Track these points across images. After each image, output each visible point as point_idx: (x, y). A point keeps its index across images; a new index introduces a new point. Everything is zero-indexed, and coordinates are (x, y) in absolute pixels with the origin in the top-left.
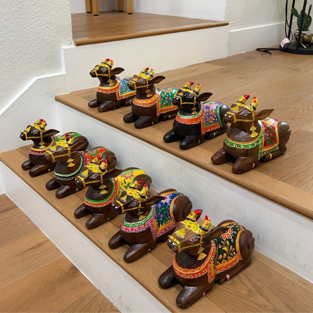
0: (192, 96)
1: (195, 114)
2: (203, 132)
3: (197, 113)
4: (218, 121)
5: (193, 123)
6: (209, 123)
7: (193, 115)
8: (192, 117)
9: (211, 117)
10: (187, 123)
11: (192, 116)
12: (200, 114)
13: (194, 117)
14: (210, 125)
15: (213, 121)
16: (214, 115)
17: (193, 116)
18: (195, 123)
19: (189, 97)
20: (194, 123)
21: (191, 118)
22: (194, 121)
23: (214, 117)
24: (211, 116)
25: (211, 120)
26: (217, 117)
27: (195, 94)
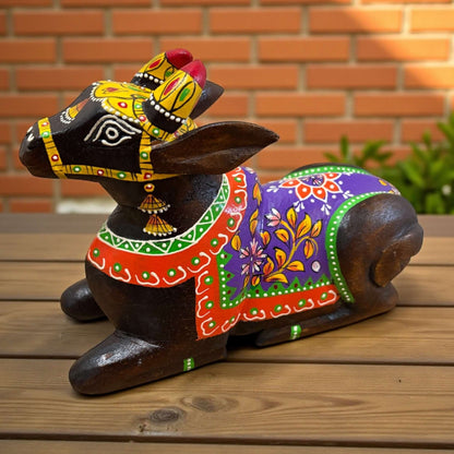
0: (122, 134)
1: (158, 237)
2: (206, 327)
3: (174, 235)
4: (328, 275)
5: (143, 280)
6: (263, 280)
7: (151, 237)
8: (143, 250)
9: (279, 253)
10: (114, 272)
11: (144, 242)
12: (192, 236)
13: (153, 250)
14: (266, 290)
15: (290, 274)
16: (303, 245)
17: (150, 242)
18: (154, 280)
19: (103, 136)
20: (152, 280)
21: (136, 251)
22: (154, 274)
23: (300, 256)
24: (287, 247)
25: (276, 269)
26: (322, 256)
27: (147, 123)
